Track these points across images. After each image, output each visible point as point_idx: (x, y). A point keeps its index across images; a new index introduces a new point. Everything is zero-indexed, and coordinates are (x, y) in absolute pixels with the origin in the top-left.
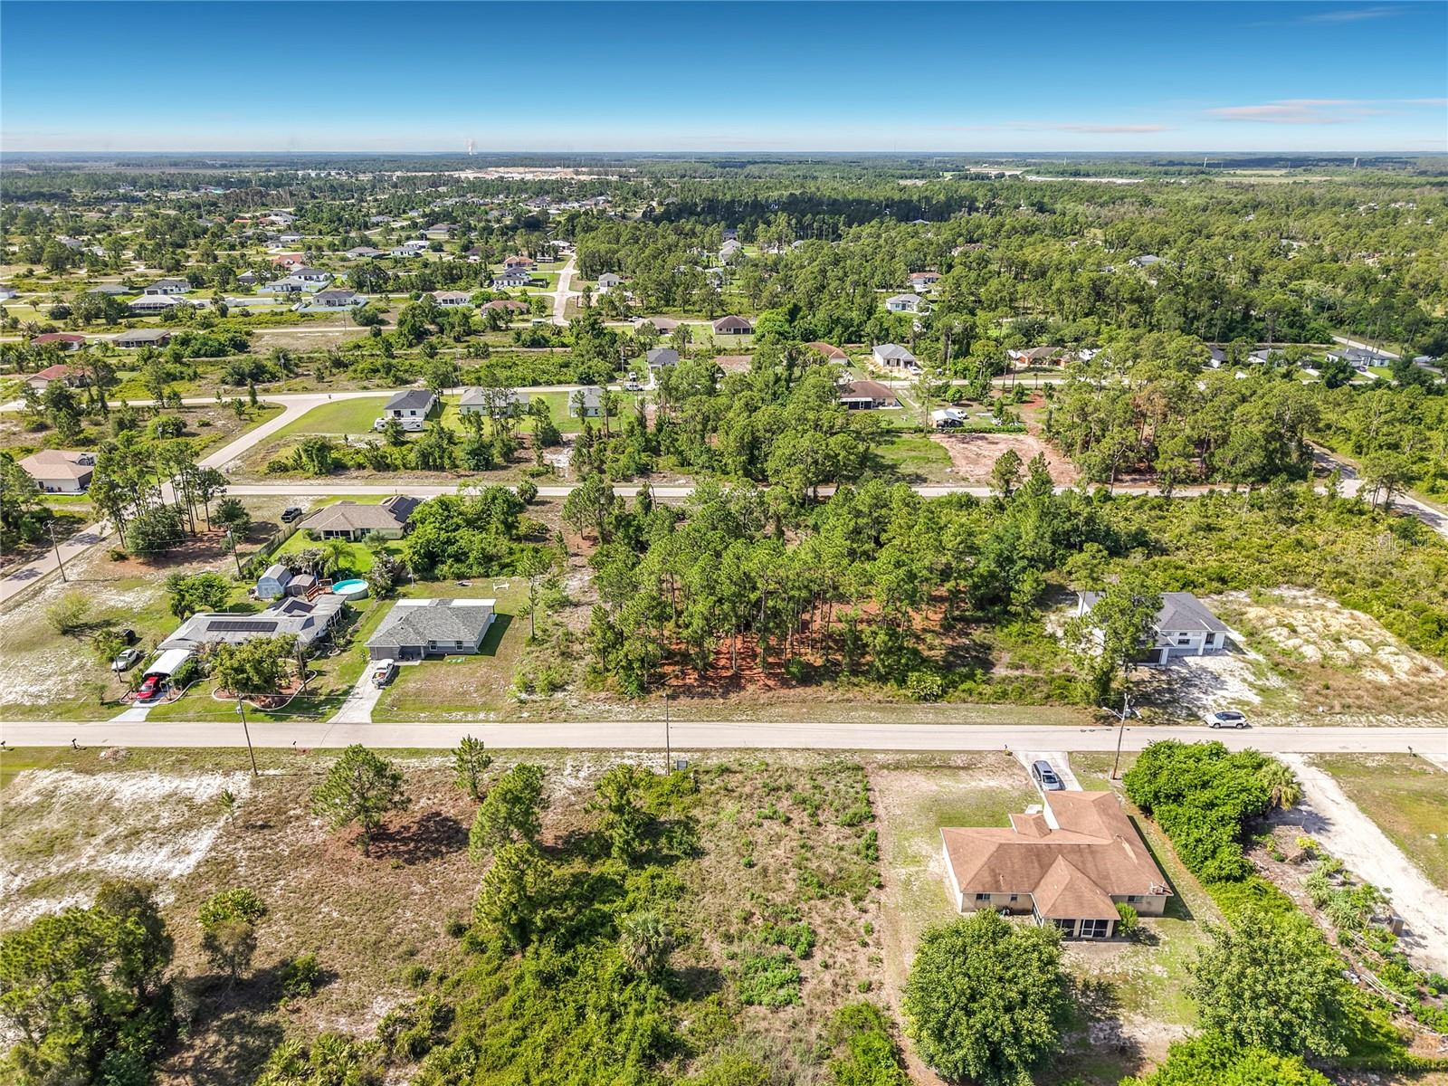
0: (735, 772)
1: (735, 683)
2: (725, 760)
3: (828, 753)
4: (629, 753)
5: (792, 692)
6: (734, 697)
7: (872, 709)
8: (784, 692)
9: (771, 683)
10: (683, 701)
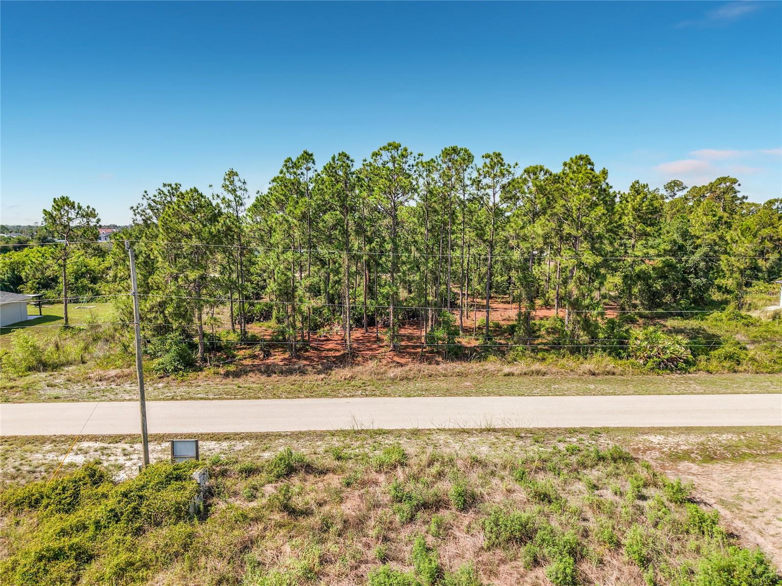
0: (323, 472)
1: (348, 358)
2: (303, 451)
3: (539, 435)
4: (85, 445)
5: (439, 367)
6: (341, 373)
7: (586, 382)
8: (426, 367)
9: (403, 361)
10: (253, 380)
